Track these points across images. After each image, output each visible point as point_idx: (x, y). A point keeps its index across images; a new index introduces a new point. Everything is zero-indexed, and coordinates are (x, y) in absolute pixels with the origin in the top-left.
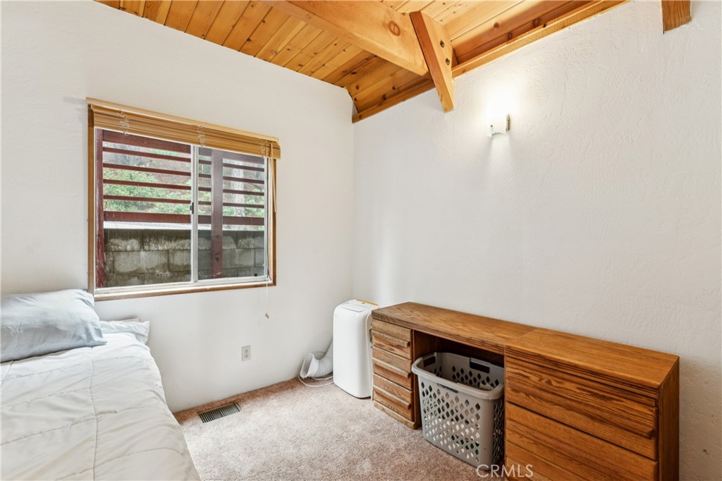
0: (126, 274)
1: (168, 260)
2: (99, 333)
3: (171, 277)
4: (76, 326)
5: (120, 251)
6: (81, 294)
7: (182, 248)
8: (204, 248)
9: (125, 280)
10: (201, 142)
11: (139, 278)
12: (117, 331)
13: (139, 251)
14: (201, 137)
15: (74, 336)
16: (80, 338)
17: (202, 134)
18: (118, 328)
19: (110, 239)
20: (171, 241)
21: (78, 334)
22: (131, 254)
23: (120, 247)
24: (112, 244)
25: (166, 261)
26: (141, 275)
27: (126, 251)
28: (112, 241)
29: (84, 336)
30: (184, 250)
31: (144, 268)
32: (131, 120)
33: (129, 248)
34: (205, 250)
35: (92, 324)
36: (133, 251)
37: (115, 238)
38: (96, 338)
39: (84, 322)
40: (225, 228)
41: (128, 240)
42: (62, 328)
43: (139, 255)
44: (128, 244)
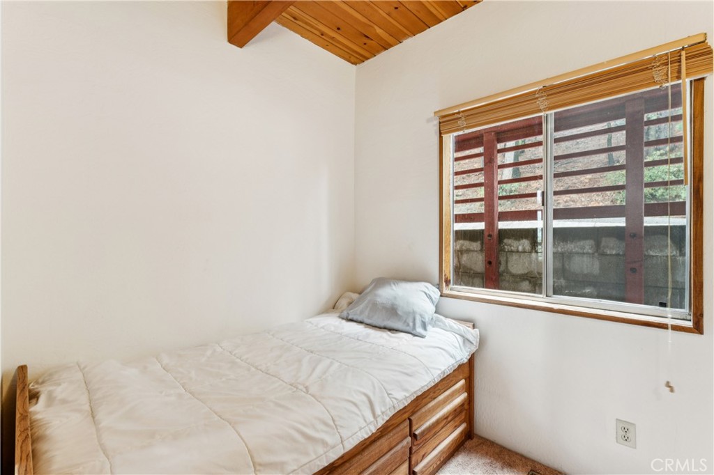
0: (517, 276)
1: (563, 265)
2: (424, 326)
3: (567, 287)
4: (408, 313)
5: (512, 252)
6: (427, 288)
7: (580, 251)
8: (614, 252)
9: (517, 282)
10: (542, 108)
11: (530, 282)
12: (449, 329)
13: (531, 252)
14: (542, 103)
15: (405, 322)
16: (408, 325)
17: (542, 97)
18: (451, 327)
19: (504, 239)
20: (566, 242)
21: (407, 321)
22: (522, 255)
23: (512, 248)
24: (506, 245)
25: (561, 265)
26: (532, 280)
27: (518, 252)
28: (506, 241)
29: (411, 324)
30: (583, 253)
31: (536, 272)
32: (468, 116)
33: (520, 248)
34: (618, 255)
35: (421, 315)
36: (524, 252)
37: (509, 238)
38: (419, 330)
39: (414, 313)
40: (650, 221)
41: (519, 240)
42: (399, 313)
43: (530, 258)
44: (520, 245)
